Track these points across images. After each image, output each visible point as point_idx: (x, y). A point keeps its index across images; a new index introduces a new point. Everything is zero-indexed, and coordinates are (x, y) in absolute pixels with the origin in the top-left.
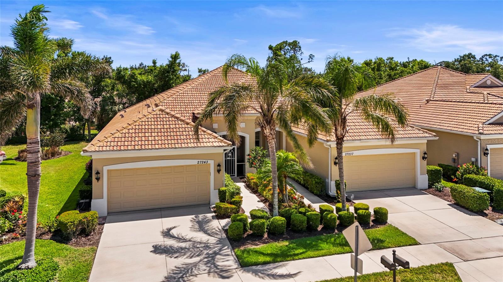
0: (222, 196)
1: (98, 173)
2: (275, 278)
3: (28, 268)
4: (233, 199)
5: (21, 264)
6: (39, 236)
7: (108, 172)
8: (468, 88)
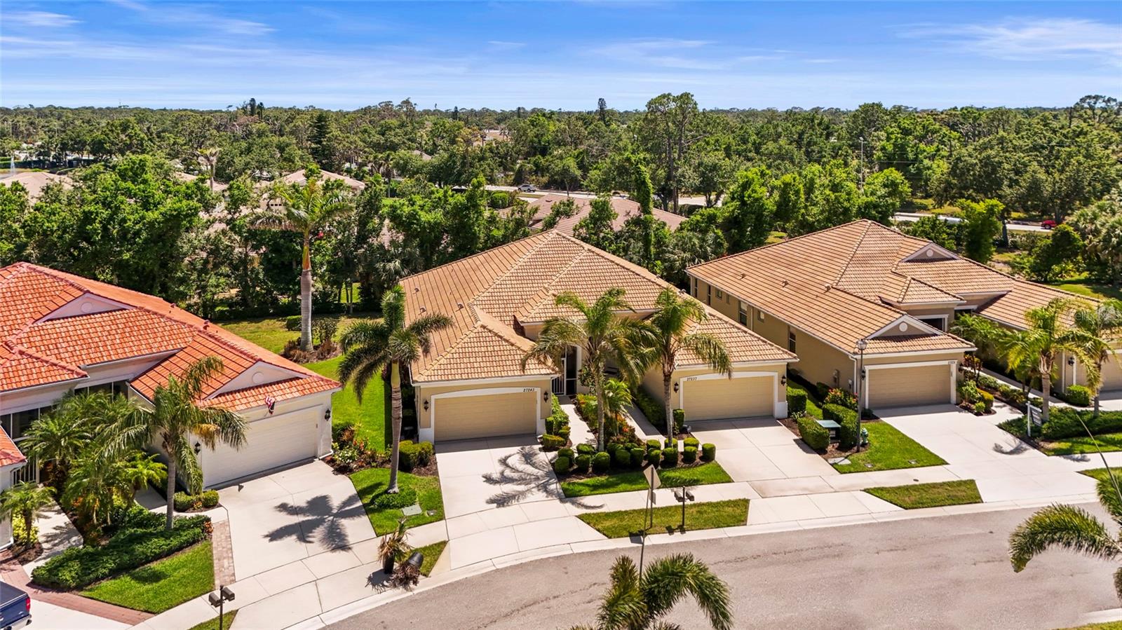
0: (549, 426)
1: (426, 402)
3: (395, 493)
4: (561, 431)
5: (389, 489)
7: (436, 400)
8: (896, 263)
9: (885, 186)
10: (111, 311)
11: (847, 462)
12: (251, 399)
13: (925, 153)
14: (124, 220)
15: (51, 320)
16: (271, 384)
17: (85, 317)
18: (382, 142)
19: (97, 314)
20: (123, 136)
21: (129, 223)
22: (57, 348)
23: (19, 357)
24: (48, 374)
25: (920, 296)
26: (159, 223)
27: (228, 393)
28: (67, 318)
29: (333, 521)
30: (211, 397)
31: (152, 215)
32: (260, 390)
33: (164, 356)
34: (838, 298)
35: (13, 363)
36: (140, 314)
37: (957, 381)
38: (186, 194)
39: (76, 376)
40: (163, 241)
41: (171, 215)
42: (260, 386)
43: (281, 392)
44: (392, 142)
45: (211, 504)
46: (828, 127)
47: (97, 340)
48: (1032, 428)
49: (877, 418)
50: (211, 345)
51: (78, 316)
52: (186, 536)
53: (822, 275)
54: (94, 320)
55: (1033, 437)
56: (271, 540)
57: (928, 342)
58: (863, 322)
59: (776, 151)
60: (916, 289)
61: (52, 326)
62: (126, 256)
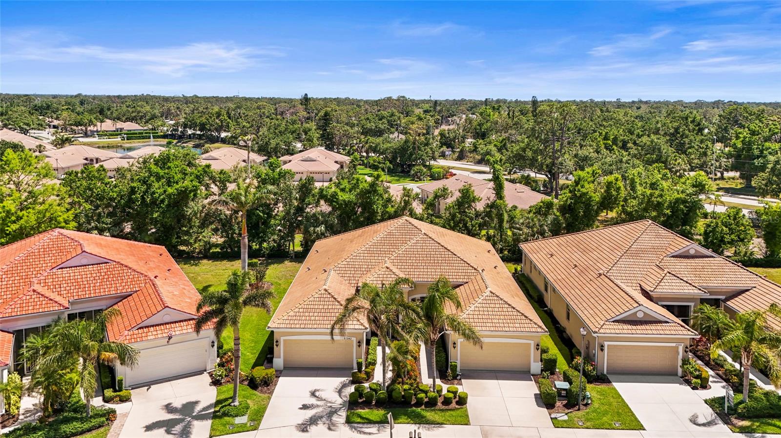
0: (359, 366)
1: (277, 342)
2: (360, 433)
3: (234, 406)
5: (231, 403)
6: (241, 382)
7: (284, 340)
8: (662, 257)
9: (694, 186)
10: (99, 264)
11: (566, 418)
12: (159, 332)
13: (770, 150)
14: (154, 193)
15: (62, 268)
16: (175, 322)
17: (82, 267)
18: (373, 128)
19: (90, 265)
20: (217, 121)
21: (157, 195)
22: (60, 288)
23: (32, 293)
24: (46, 306)
25: (672, 288)
26: (174, 195)
27: (146, 327)
28: (72, 267)
29: (189, 422)
30: (134, 329)
31: (170, 190)
32: (167, 326)
33: (124, 295)
34: (604, 284)
35: (28, 297)
36: (117, 266)
37: (682, 360)
38: (197, 176)
39: (62, 308)
40: (177, 206)
41: (181, 190)
42: (168, 323)
43: (180, 328)
44: (379, 128)
45: (124, 400)
46: (699, 124)
47: (86, 283)
48: (728, 407)
49: (610, 382)
50: (151, 291)
51: (79, 266)
52: (94, 422)
53: (602, 262)
54: (87, 269)
55: (729, 414)
56: (146, 431)
57: (659, 328)
58: (611, 307)
59: (648, 143)
60: (670, 281)
61: (61, 273)
62: (155, 215)
